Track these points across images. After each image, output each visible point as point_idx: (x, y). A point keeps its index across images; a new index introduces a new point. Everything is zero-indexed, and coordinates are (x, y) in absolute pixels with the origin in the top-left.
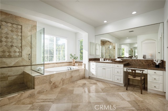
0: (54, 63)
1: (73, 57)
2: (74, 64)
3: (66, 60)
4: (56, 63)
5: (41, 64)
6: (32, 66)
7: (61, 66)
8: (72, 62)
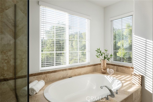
0: (65, 70)
1: (103, 55)
2: (105, 69)
3: (88, 61)
4: (70, 69)
5: (40, 72)
6: (17, 80)
7: (80, 74)
8: (100, 64)
